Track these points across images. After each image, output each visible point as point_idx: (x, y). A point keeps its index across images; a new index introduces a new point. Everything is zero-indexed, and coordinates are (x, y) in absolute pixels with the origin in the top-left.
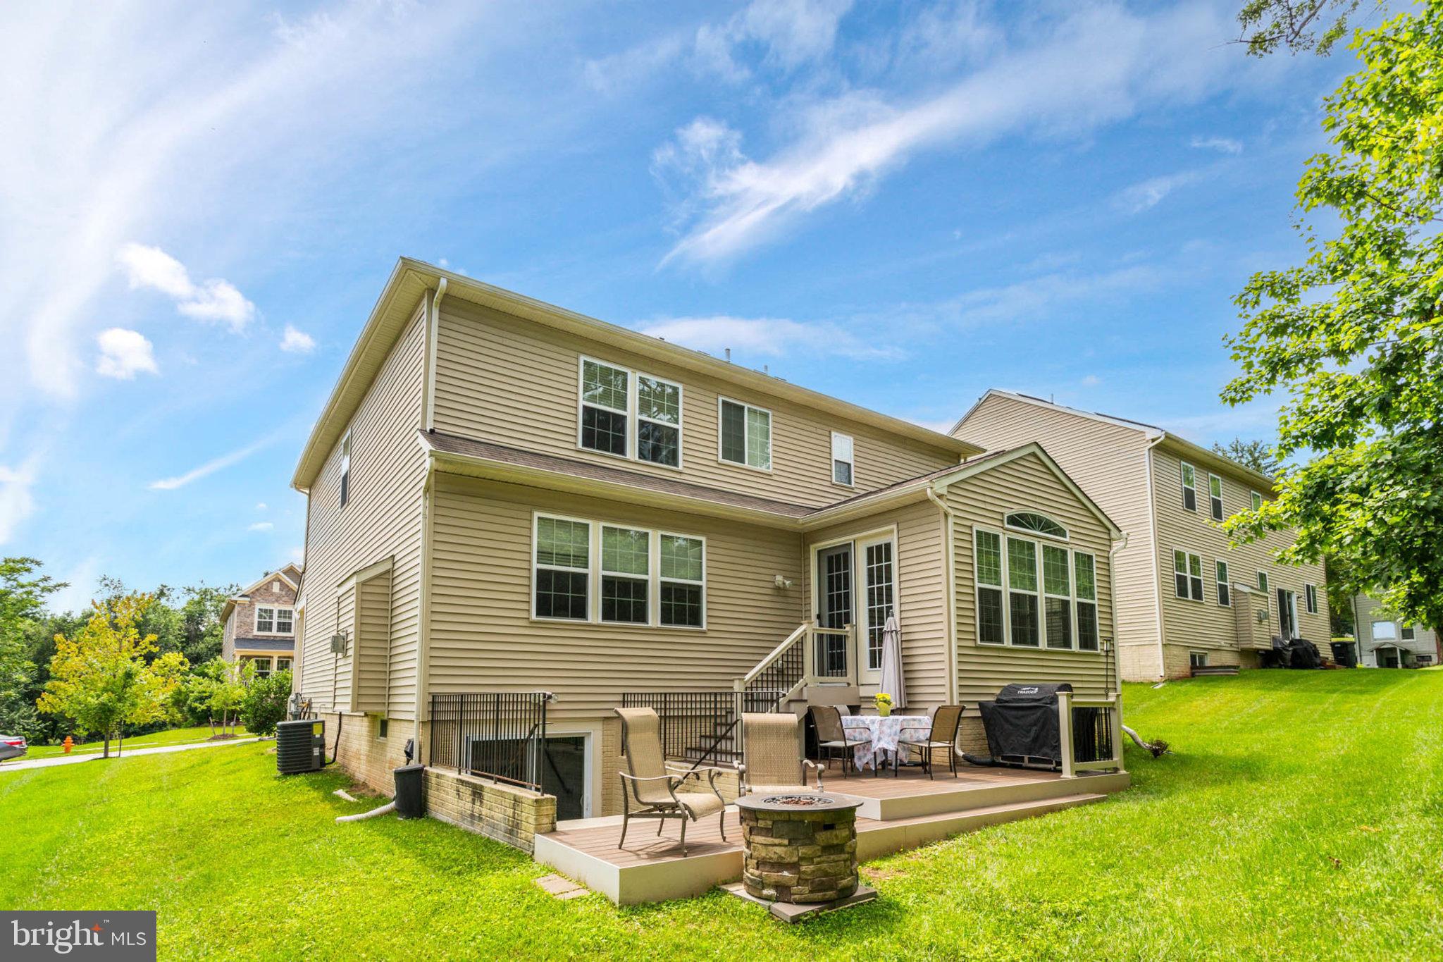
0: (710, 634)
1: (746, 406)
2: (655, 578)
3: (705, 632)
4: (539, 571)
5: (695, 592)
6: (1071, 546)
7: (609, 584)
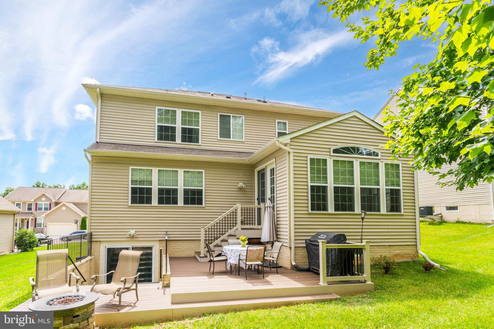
0: (206, 208)
1: (231, 115)
2: (181, 188)
3: (204, 207)
4: (132, 188)
5: (200, 192)
6: (382, 160)
7: (161, 191)
